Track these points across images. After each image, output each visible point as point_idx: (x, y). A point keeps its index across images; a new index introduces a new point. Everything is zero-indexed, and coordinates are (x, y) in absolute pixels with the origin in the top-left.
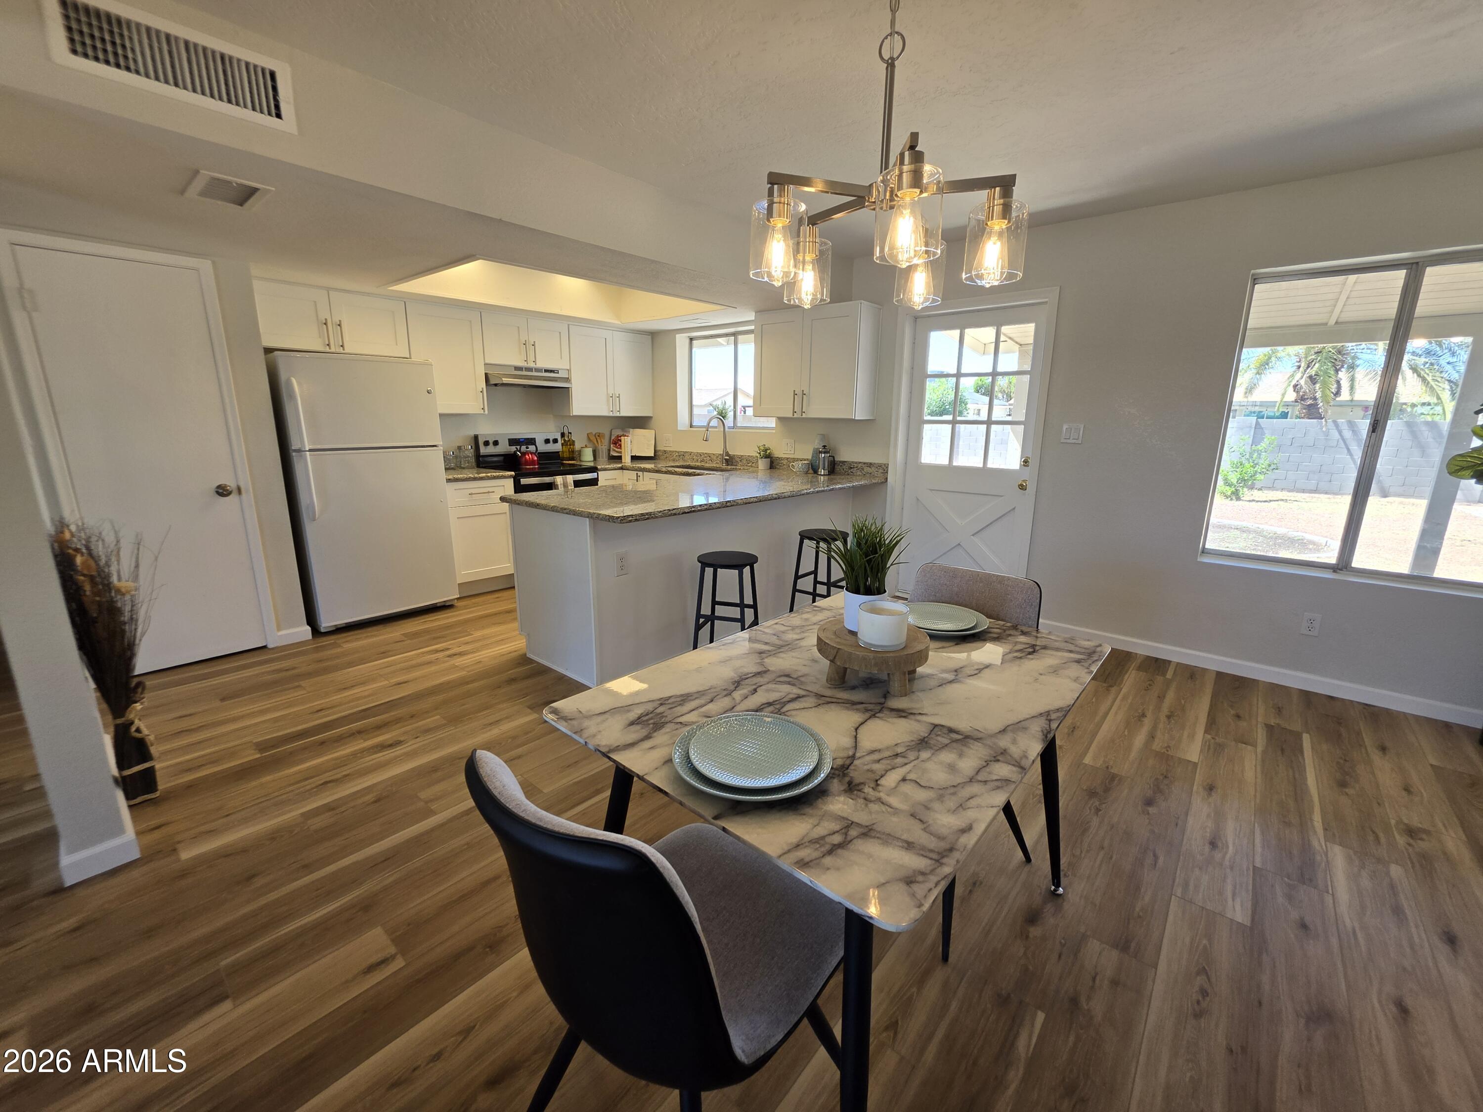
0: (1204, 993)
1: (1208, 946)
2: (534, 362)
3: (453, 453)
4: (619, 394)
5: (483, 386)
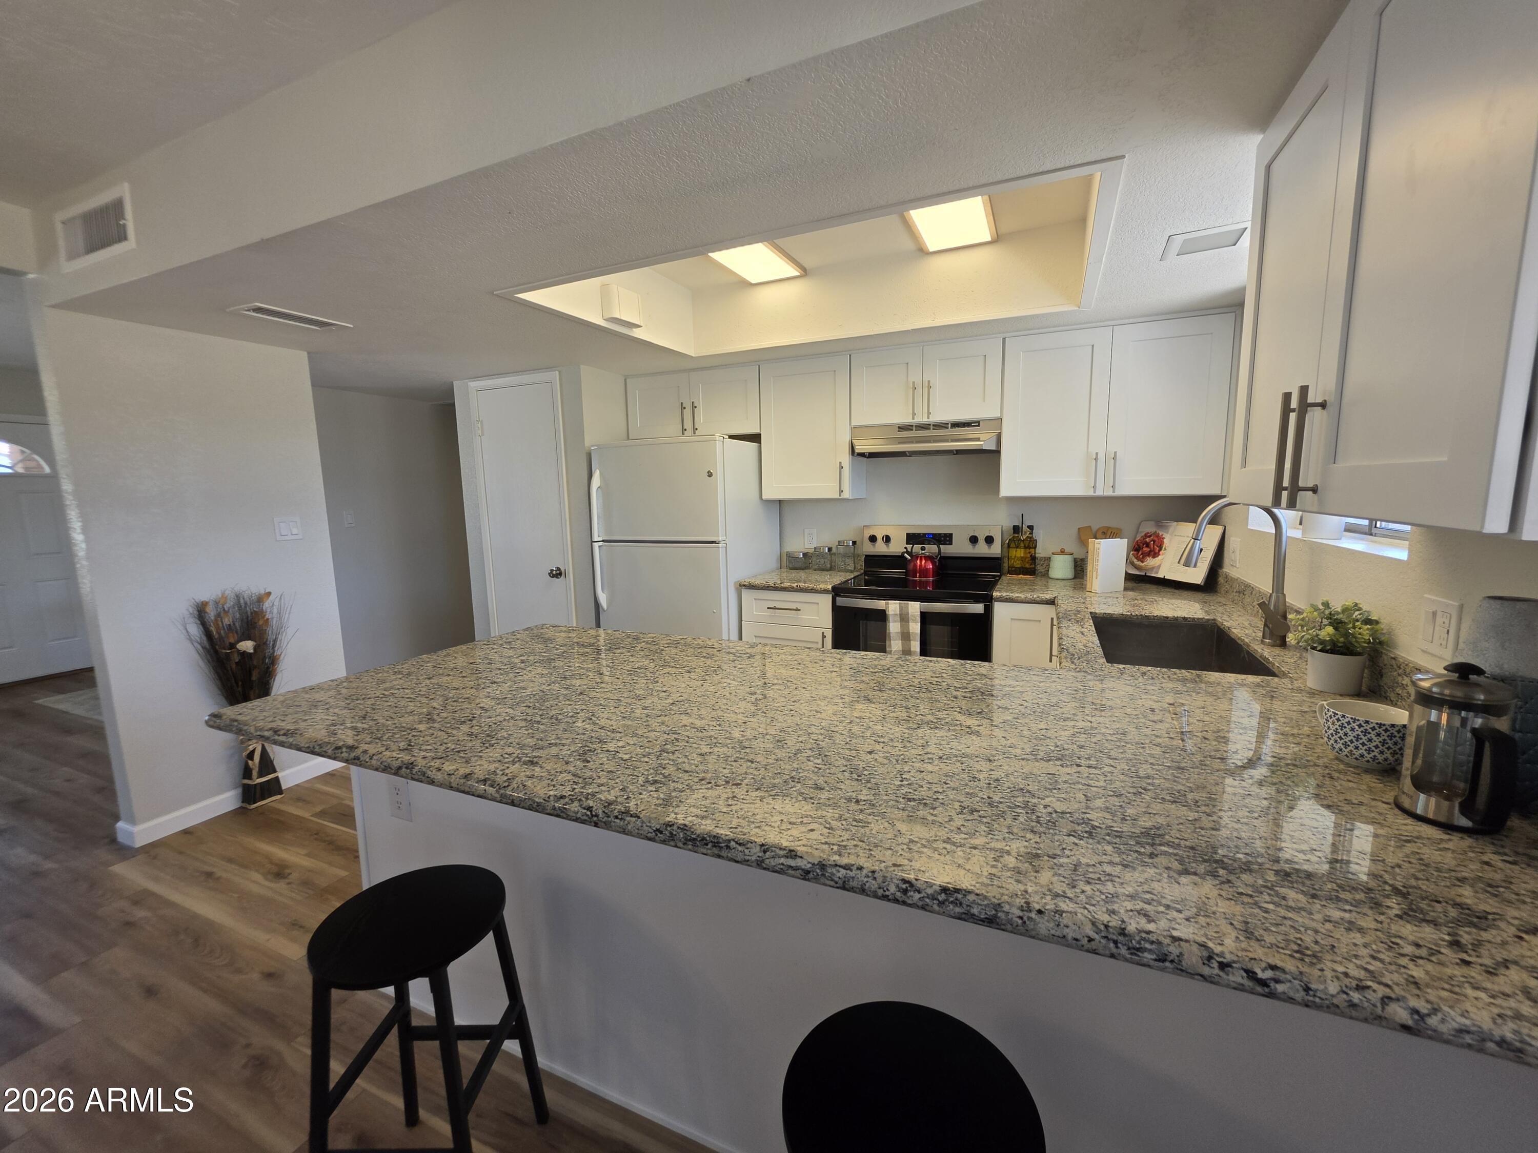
2: (929, 413)
3: (830, 549)
4: (1115, 453)
5: (845, 458)
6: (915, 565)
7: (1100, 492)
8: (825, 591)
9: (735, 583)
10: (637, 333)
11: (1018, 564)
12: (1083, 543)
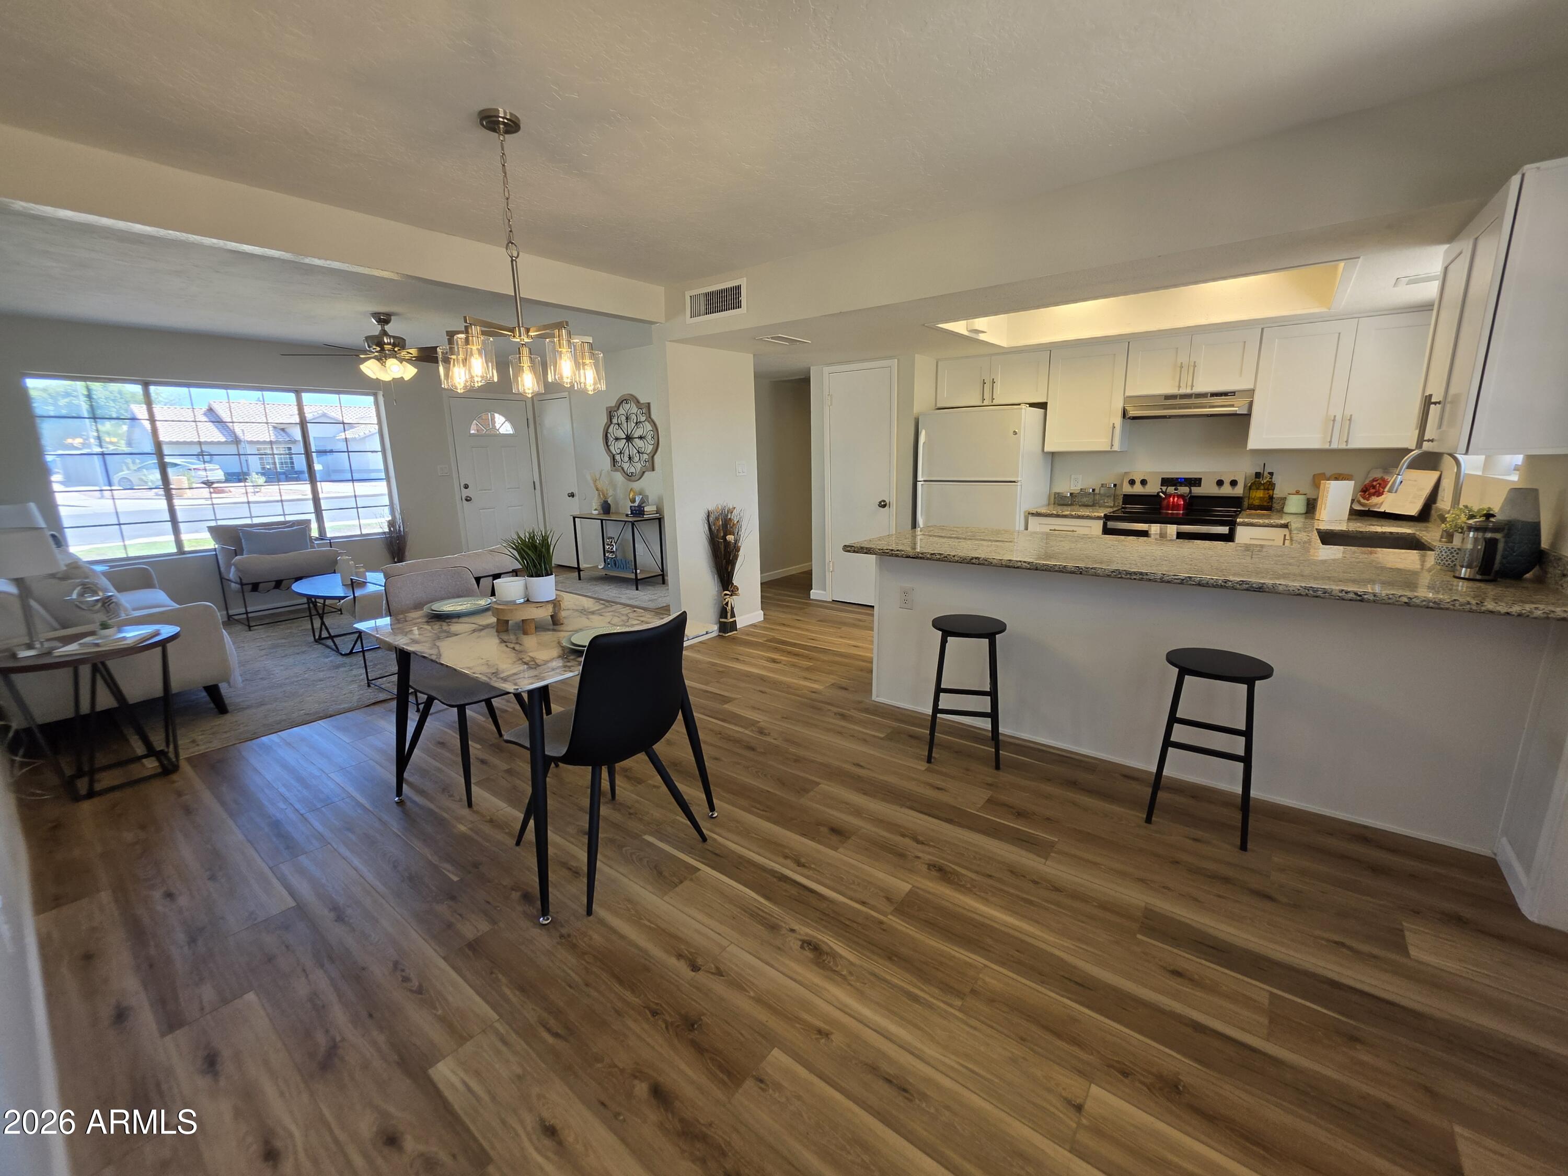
0: (406, 979)
1: (435, 1012)
2: (1192, 386)
3: (1094, 490)
4: (1351, 416)
5: (1118, 420)
6: (1169, 502)
7: (1334, 446)
8: (1099, 518)
9: (1025, 512)
10: (982, 337)
11: (1257, 502)
12: (1316, 485)
